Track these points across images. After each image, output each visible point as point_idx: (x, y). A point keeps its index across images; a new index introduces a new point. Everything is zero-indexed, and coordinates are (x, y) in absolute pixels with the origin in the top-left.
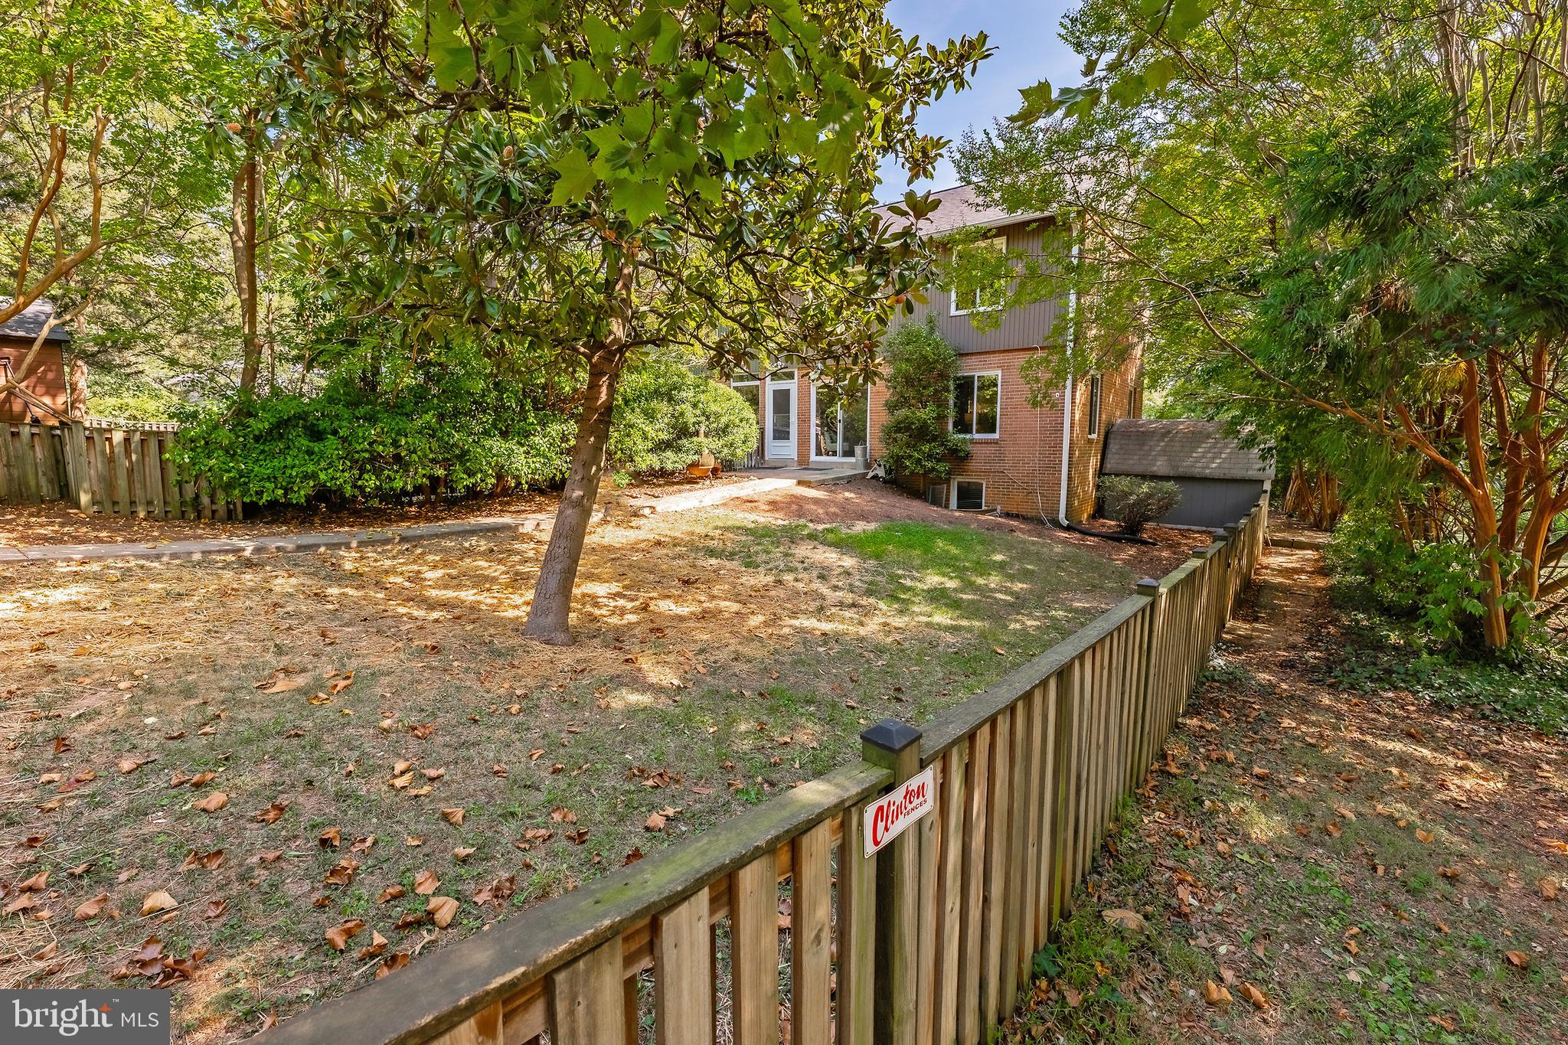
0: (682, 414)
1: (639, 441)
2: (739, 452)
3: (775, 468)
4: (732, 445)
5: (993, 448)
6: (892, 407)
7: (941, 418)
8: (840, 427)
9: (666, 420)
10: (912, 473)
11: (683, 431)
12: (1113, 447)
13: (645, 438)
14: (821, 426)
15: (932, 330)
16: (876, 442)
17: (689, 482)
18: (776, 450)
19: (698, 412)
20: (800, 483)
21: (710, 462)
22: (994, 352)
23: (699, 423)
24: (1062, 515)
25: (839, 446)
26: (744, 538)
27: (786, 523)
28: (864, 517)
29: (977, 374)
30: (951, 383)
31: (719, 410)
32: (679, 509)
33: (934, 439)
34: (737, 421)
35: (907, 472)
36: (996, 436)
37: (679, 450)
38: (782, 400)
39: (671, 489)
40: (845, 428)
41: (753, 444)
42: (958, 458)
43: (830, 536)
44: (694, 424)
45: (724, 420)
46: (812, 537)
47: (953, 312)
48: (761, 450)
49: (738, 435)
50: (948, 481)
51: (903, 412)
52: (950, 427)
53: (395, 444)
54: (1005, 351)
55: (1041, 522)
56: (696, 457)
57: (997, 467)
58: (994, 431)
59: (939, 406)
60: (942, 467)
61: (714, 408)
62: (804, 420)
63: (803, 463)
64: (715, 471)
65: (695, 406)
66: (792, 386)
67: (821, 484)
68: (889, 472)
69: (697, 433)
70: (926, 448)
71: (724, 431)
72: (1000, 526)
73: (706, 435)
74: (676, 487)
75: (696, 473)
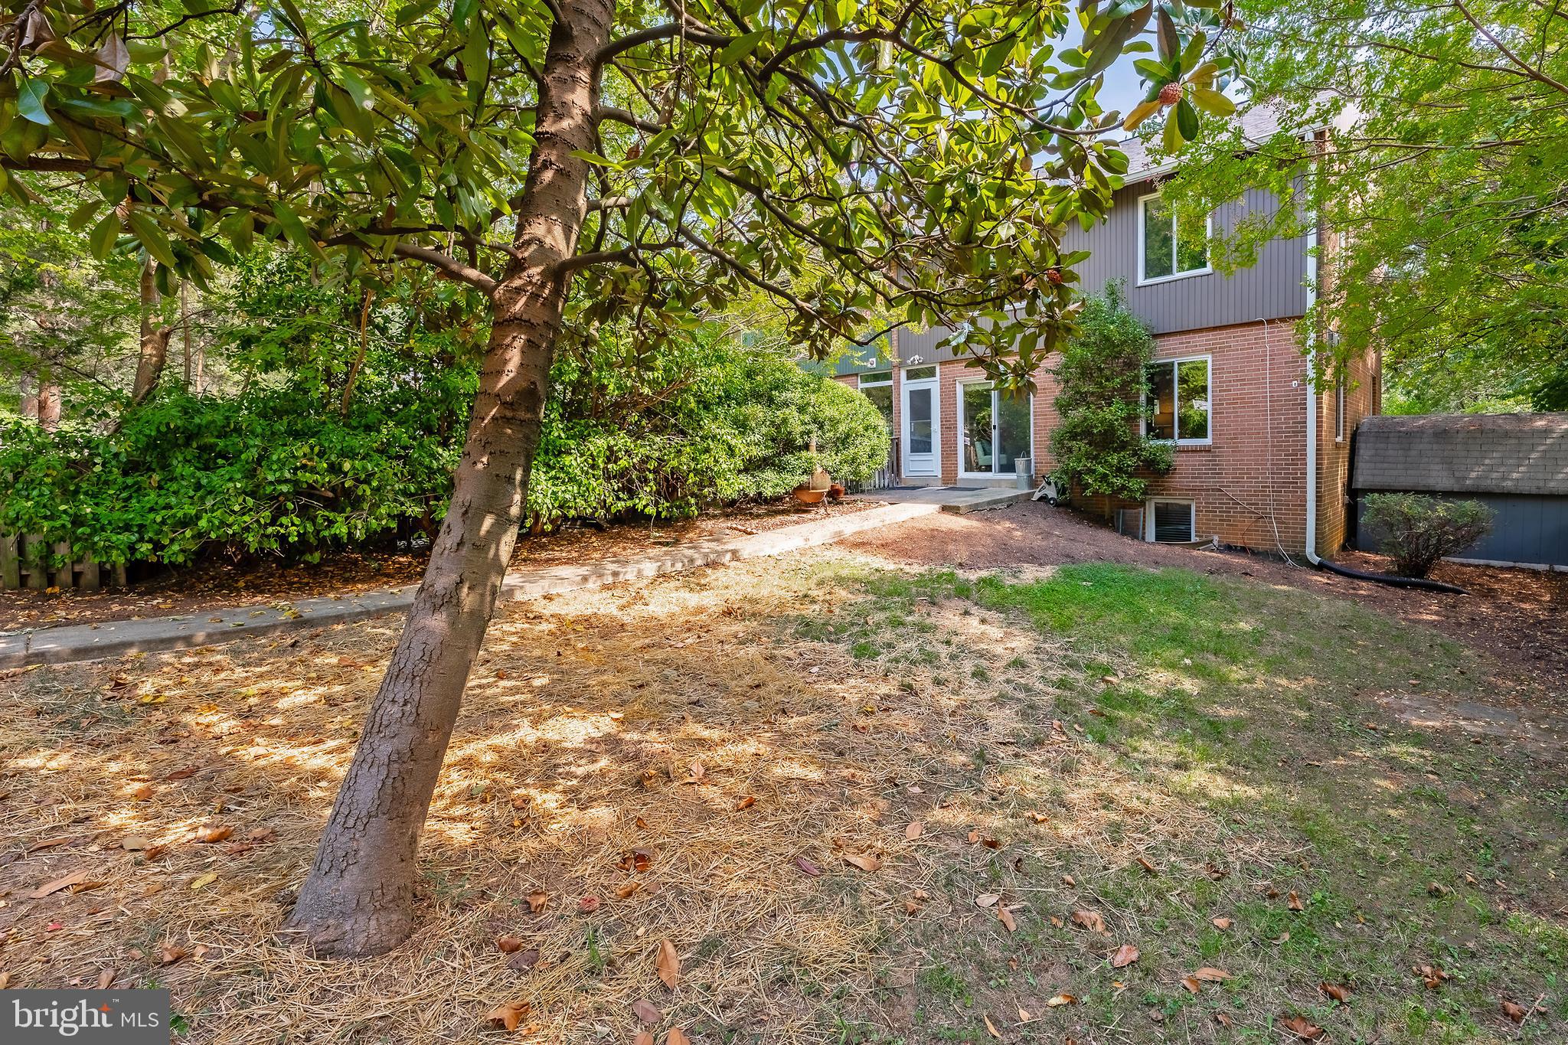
0: (785, 421)
1: (723, 457)
2: (864, 469)
3: (912, 490)
4: (854, 460)
5: (1204, 458)
6: (1063, 408)
7: (1131, 419)
8: (995, 435)
9: (764, 430)
10: (1095, 493)
11: (786, 444)
12: (1365, 452)
13: (731, 451)
14: (971, 434)
15: (1115, 303)
16: (1045, 452)
17: (797, 511)
18: (914, 465)
19: (807, 418)
20: (945, 509)
21: (825, 483)
22: (1201, 330)
23: (809, 433)
24: (1310, 550)
25: (995, 459)
26: (860, 599)
27: (923, 570)
28: (1035, 558)
29: (1177, 361)
30: (1143, 371)
31: (836, 414)
32: (774, 552)
33: (1123, 446)
34: (861, 429)
35: (1088, 493)
36: (1208, 441)
37: (781, 468)
38: (921, 402)
39: (771, 521)
40: (1002, 437)
41: (883, 458)
42: (1155, 471)
43: (988, 591)
44: (802, 434)
45: (842, 428)
46: (963, 592)
47: (1141, 281)
48: (895, 466)
49: (861, 448)
50: (1143, 504)
51: (1078, 414)
52: (1143, 431)
53: (334, 469)
54: (1215, 328)
55: (1280, 559)
56: (805, 478)
57: (1211, 483)
58: (1206, 437)
59: (1127, 404)
60: (1137, 484)
61: (829, 412)
62: (948, 427)
63: (949, 480)
64: (834, 494)
65: (801, 409)
66: (933, 385)
67: (974, 510)
68: (1062, 491)
69: (807, 447)
70: (1114, 459)
71: (844, 441)
72: (1227, 569)
73: (821, 448)
74: (779, 518)
75: (806, 498)
